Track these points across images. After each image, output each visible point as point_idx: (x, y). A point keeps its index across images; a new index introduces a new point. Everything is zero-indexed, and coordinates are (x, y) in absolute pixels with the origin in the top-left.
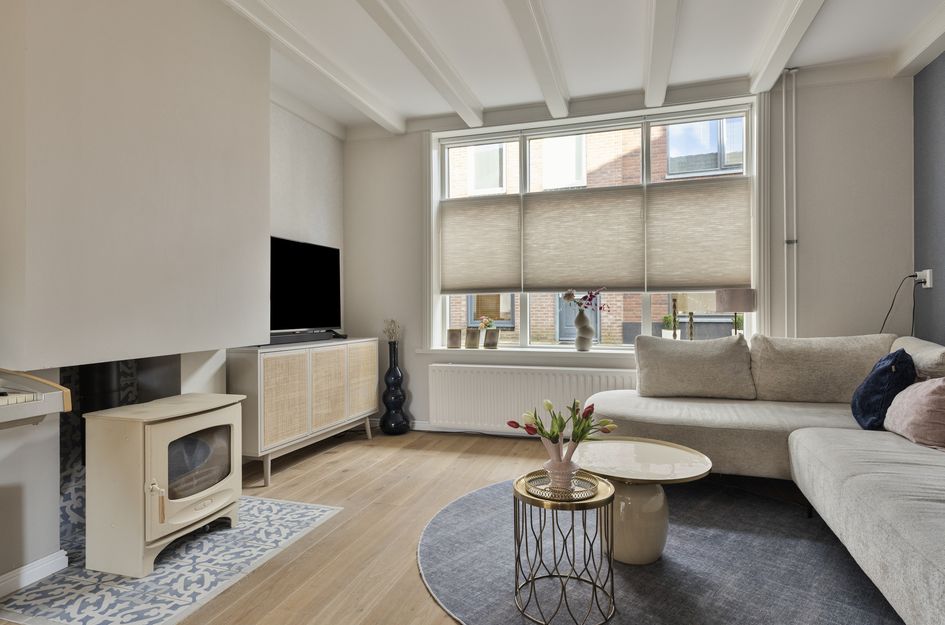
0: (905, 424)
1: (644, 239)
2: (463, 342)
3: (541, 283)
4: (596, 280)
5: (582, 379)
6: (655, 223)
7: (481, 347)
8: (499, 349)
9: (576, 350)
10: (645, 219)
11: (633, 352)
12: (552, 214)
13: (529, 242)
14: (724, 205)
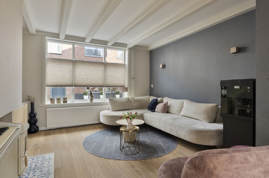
0: (160, 110)
1: (105, 76)
2: (56, 102)
3: (79, 84)
4: (94, 84)
5: (92, 109)
6: (107, 72)
7: (62, 103)
8: (68, 103)
9: (89, 102)
10: (105, 70)
11: (108, 101)
12: (82, 66)
13: (75, 73)
14: (120, 69)
